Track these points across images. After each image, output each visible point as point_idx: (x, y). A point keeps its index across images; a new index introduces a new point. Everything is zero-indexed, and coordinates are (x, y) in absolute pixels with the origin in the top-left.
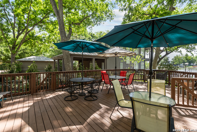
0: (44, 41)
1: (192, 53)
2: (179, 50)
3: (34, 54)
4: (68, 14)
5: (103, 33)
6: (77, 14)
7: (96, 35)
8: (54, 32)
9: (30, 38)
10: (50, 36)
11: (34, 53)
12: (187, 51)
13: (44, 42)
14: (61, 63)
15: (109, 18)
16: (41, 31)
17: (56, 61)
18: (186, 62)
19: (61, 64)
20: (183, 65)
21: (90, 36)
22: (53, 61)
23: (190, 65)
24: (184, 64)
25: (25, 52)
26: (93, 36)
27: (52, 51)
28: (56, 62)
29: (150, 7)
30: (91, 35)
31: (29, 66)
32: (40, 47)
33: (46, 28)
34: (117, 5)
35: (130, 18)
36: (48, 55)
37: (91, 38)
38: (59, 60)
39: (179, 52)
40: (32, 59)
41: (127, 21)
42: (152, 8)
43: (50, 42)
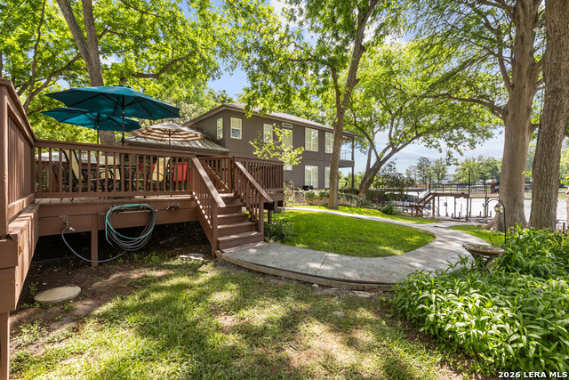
29: (296, 46)
39: (434, 147)
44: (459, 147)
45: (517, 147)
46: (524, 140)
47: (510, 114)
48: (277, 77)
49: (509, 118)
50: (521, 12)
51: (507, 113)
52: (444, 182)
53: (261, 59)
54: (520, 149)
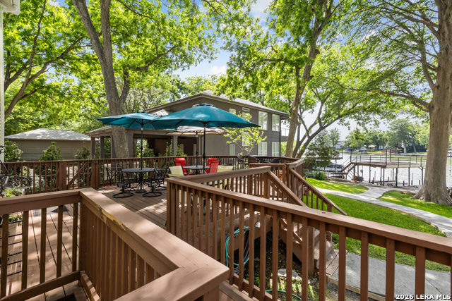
0: (67, 96)
1: (365, 128)
2: (346, 122)
3: (40, 124)
4: (123, 43)
5: (203, 81)
6: (143, 44)
7: (187, 84)
8: (92, 78)
9: (36, 91)
10: (81, 86)
11: (41, 122)
12: (359, 123)
13: (69, 99)
14: (109, 144)
15: (206, 55)
16: (61, 73)
17: (96, 139)
18: (370, 144)
19: (107, 147)
20: (365, 149)
21: (175, 87)
22: (89, 139)
23: (378, 150)
24: (367, 148)
25: (20, 118)
26: (181, 87)
27: (85, 116)
28: (98, 141)
29: (273, 49)
30: (178, 85)
31: (45, 151)
32: (58, 109)
33: (74, 68)
34: (218, 39)
35: (241, 64)
36: (77, 125)
37: (177, 90)
38: (102, 138)
39: (346, 125)
40: (39, 135)
41: (237, 68)
42: (276, 52)
43: (83, 98)
44: (366, 126)
45: (442, 134)
46: (447, 129)
47: (436, 108)
48: (248, 72)
49: (435, 111)
50: (446, 29)
51: (433, 107)
52: (337, 146)
53: (239, 57)
54: (444, 136)
